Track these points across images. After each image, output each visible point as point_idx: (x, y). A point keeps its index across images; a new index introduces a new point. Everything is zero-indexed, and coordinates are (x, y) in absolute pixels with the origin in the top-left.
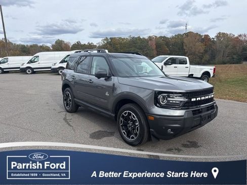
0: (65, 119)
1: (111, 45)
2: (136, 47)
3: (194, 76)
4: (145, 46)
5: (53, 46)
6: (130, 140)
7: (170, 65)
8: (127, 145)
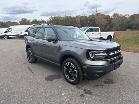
0: (29, 68)
1: (54, 21)
2: (69, 22)
3: (103, 38)
4: (74, 22)
5: (20, 22)
6: (71, 81)
7: (90, 32)
8: (70, 84)
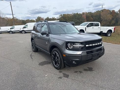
0: (31, 55)
1: (63, 18)
2: (76, 18)
3: (103, 32)
4: (80, 18)
5: (36, 20)
7: (90, 27)
